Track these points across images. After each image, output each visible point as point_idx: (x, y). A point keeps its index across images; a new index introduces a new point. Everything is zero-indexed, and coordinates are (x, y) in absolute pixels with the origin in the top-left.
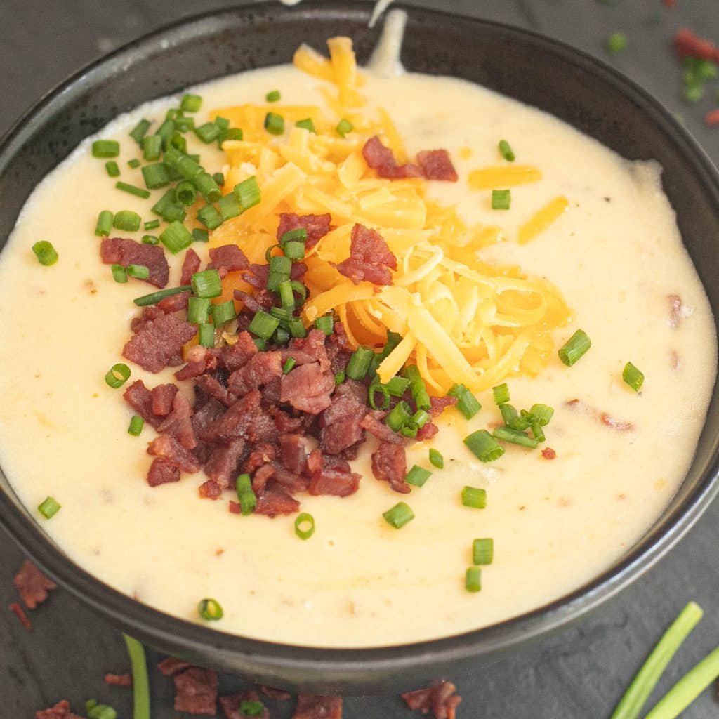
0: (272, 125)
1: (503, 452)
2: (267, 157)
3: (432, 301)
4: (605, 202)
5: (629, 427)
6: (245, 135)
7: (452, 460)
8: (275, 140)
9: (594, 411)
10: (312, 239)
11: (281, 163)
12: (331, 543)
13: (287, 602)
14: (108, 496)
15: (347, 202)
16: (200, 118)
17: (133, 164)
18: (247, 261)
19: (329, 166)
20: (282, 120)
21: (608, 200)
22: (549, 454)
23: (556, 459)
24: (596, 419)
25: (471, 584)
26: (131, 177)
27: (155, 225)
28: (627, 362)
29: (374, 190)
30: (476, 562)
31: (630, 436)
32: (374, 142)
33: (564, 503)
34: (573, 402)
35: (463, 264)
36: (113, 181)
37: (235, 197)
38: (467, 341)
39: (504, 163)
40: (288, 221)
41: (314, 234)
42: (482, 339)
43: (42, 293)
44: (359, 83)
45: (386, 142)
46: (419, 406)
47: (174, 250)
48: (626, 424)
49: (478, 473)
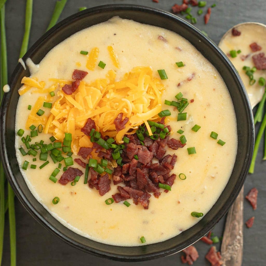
0: (40, 114)
4: (116, 36)
7: (182, 127)
9: (185, 81)
12: (190, 172)
13: (202, 193)
14: (145, 222)
17: (34, 160)
21: (115, 34)
22: (192, 101)
23: (194, 100)
24: (188, 82)
26: (39, 163)
27: (60, 165)
30: (215, 139)
31: (197, 76)
33: (209, 105)
34: (179, 85)
36: (38, 169)
40: (84, 130)
42: (149, 98)
43: (68, 207)
47: (72, 164)
48: (193, 75)
49: (189, 123)
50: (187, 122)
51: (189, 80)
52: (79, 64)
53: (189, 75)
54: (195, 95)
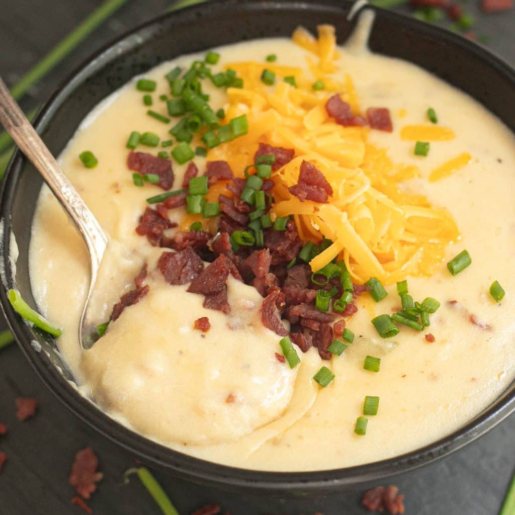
0: (266, 78)
1: (398, 332)
2: (258, 102)
3: (356, 219)
4: (497, 163)
5: (489, 328)
6: (246, 84)
7: (361, 336)
8: (266, 89)
9: (467, 311)
10: (278, 164)
11: (267, 107)
15: (308, 141)
17: (163, 98)
18: (232, 175)
19: (300, 112)
20: (273, 75)
21: (500, 161)
22: (430, 339)
23: (434, 343)
24: (466, 318)
25: (359, 430)
26: (159, 107)
27: (169, 143)
28: (495, 280)
29: (330, 133)
30: (366, 412)
31: (487, 335)
32: (337, 98)
33: (434, 377)
34: (453, 303)
35: (384, 194)
36: (145, 109)
37: (230, 128)
38: (381, 249)
39: (429, 124)
40: (264, 148)
41: (280, 161)
42: (391, 248)
43: (82, 190)
44: (335, 58)
45: (345, 98)
46: (345, 288)
47: (181, 162)
48: (487, 326)
49: (377, 346)
50: (376, 340)
51: (472, 320)
53: (483, 319)
54: (444, 342)
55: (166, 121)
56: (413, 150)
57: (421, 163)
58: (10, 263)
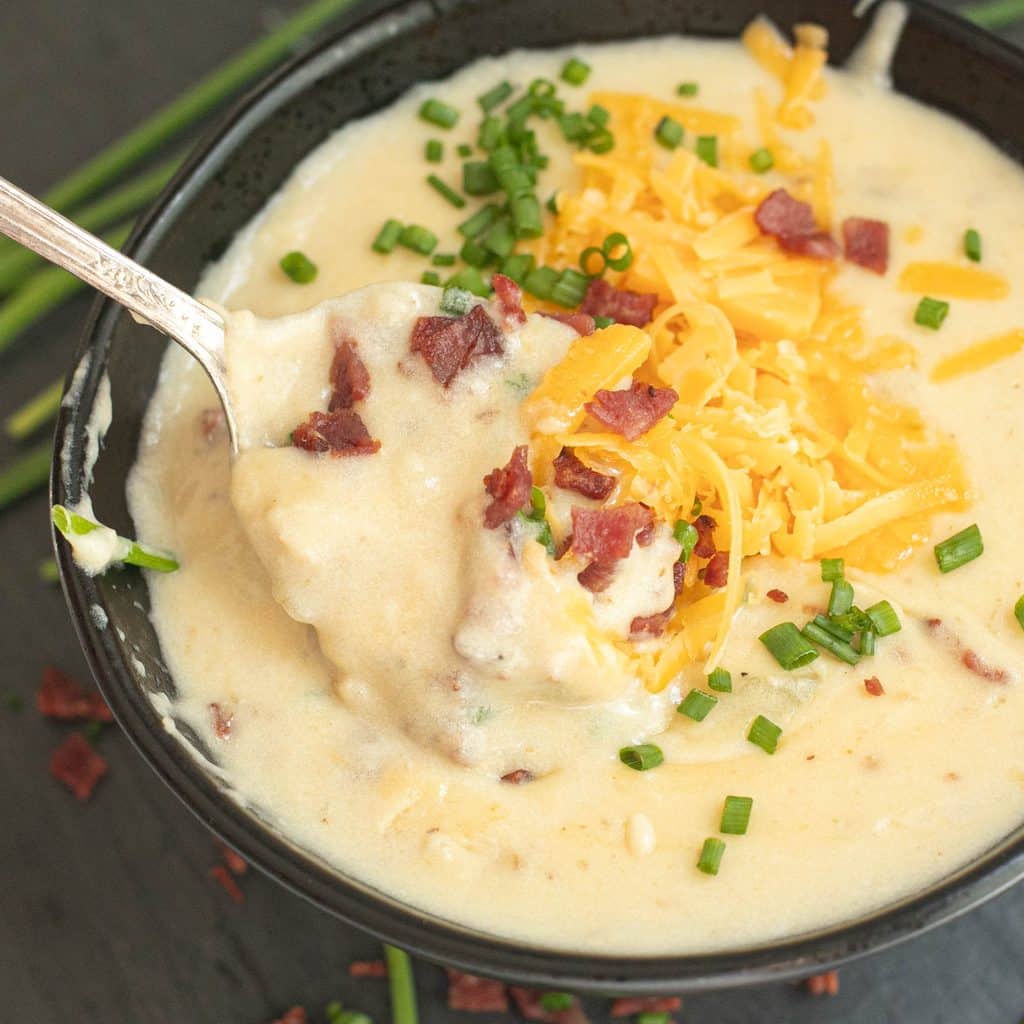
0: (665, 133)
1: (815, 657)
5: (1000, 678)
6: (616, 148)
7: (743, 674)
8: (660, 154)
9: (958, 644)
16: (574, 99)
17: (463, 151)
22: (873, 688)
23: (882, 696)
24: (955, 656)
25: (707, 862)
26: (451, 170)
27: (449, 260)
29: (757, 269)
30: (724, 828)
31: (995, 691)
32: (780, 197)
33: (871, 764)
34: (933, 623)
36: (427, 170)
39: (965, 262)
48: (997, 673)
49: (782, 690)
50: (778, 678)
51: (969, 662)
52: (914, 235)
54: (903, 696)
55: (459, 204)
56: (913, 314)
57: (923, 342)
58: (87, 440)
